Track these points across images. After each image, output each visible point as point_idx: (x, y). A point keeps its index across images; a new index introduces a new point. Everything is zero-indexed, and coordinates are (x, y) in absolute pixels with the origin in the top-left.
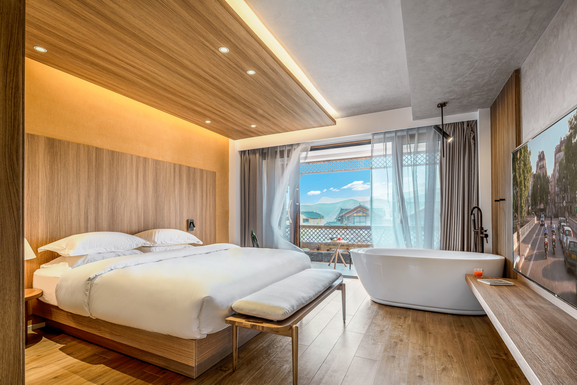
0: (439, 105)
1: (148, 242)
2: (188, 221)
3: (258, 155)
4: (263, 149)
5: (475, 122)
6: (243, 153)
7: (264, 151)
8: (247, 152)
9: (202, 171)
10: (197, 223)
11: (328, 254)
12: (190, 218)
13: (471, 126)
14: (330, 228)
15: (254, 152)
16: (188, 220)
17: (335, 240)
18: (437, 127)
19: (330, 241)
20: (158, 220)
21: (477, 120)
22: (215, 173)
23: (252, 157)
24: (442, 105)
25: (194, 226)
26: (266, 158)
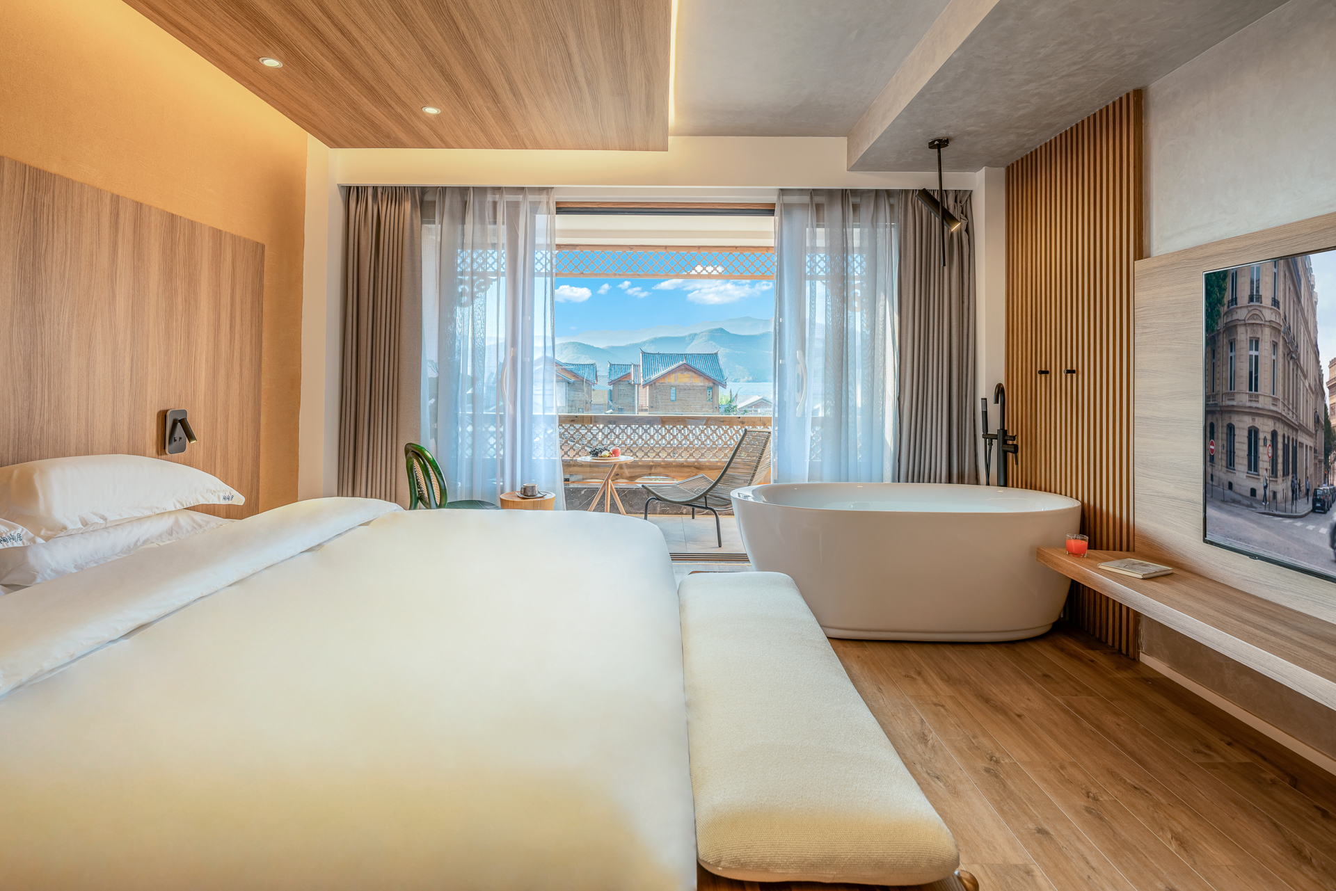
0: (936, 142)
1: (20, 529)
2: (163, 415)
3: (408, 206)
4: (424, 190)
5: (968, 194)
6: (352, 193)
7: (428, 198)
8: (370, 191)
9: (217, 234)
10: (198, 423)
11: (573, 492)
12: (173, 405)
13: (960, 202)
14: (572, 421)
15: (395, 194)
16: (167, 411)
17: (605, 456)
18: (925, 194)
19: (589, 459)
20: (37, 417)
21: (972, 191)
22: (263, 246)
23: (388, 211)
24: (939, 144)
25: (190, 436)
26: (437, 219)
